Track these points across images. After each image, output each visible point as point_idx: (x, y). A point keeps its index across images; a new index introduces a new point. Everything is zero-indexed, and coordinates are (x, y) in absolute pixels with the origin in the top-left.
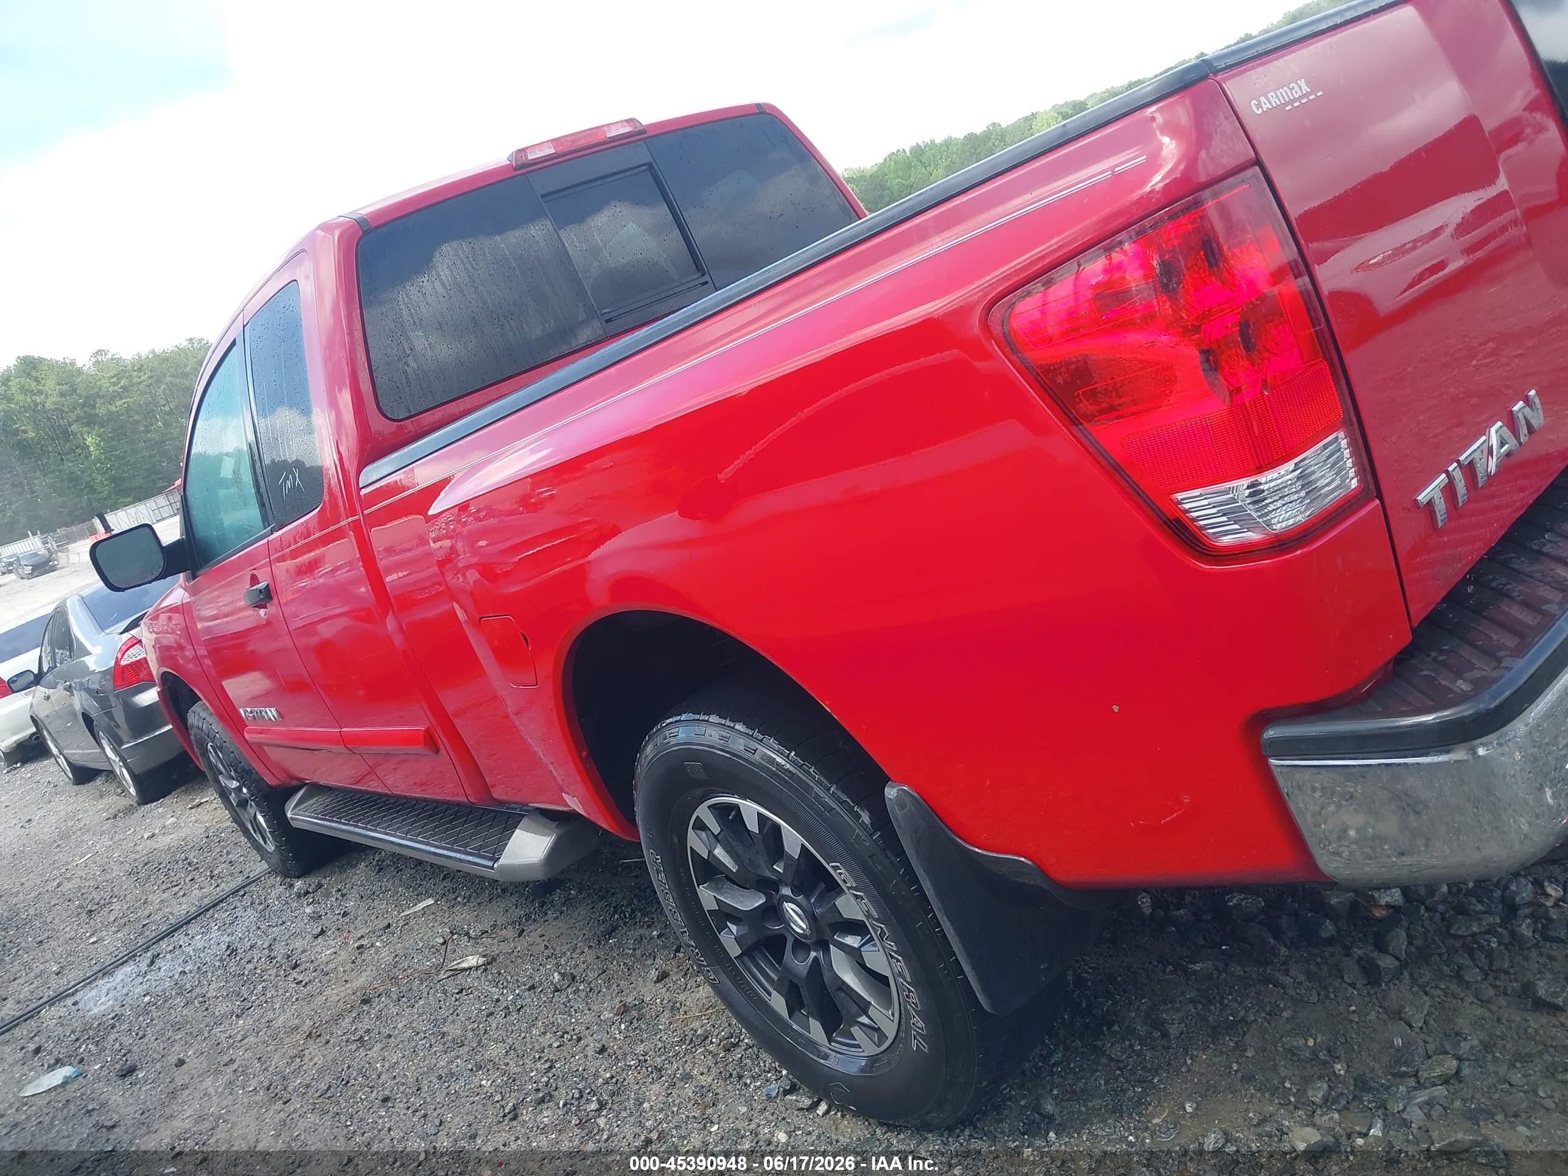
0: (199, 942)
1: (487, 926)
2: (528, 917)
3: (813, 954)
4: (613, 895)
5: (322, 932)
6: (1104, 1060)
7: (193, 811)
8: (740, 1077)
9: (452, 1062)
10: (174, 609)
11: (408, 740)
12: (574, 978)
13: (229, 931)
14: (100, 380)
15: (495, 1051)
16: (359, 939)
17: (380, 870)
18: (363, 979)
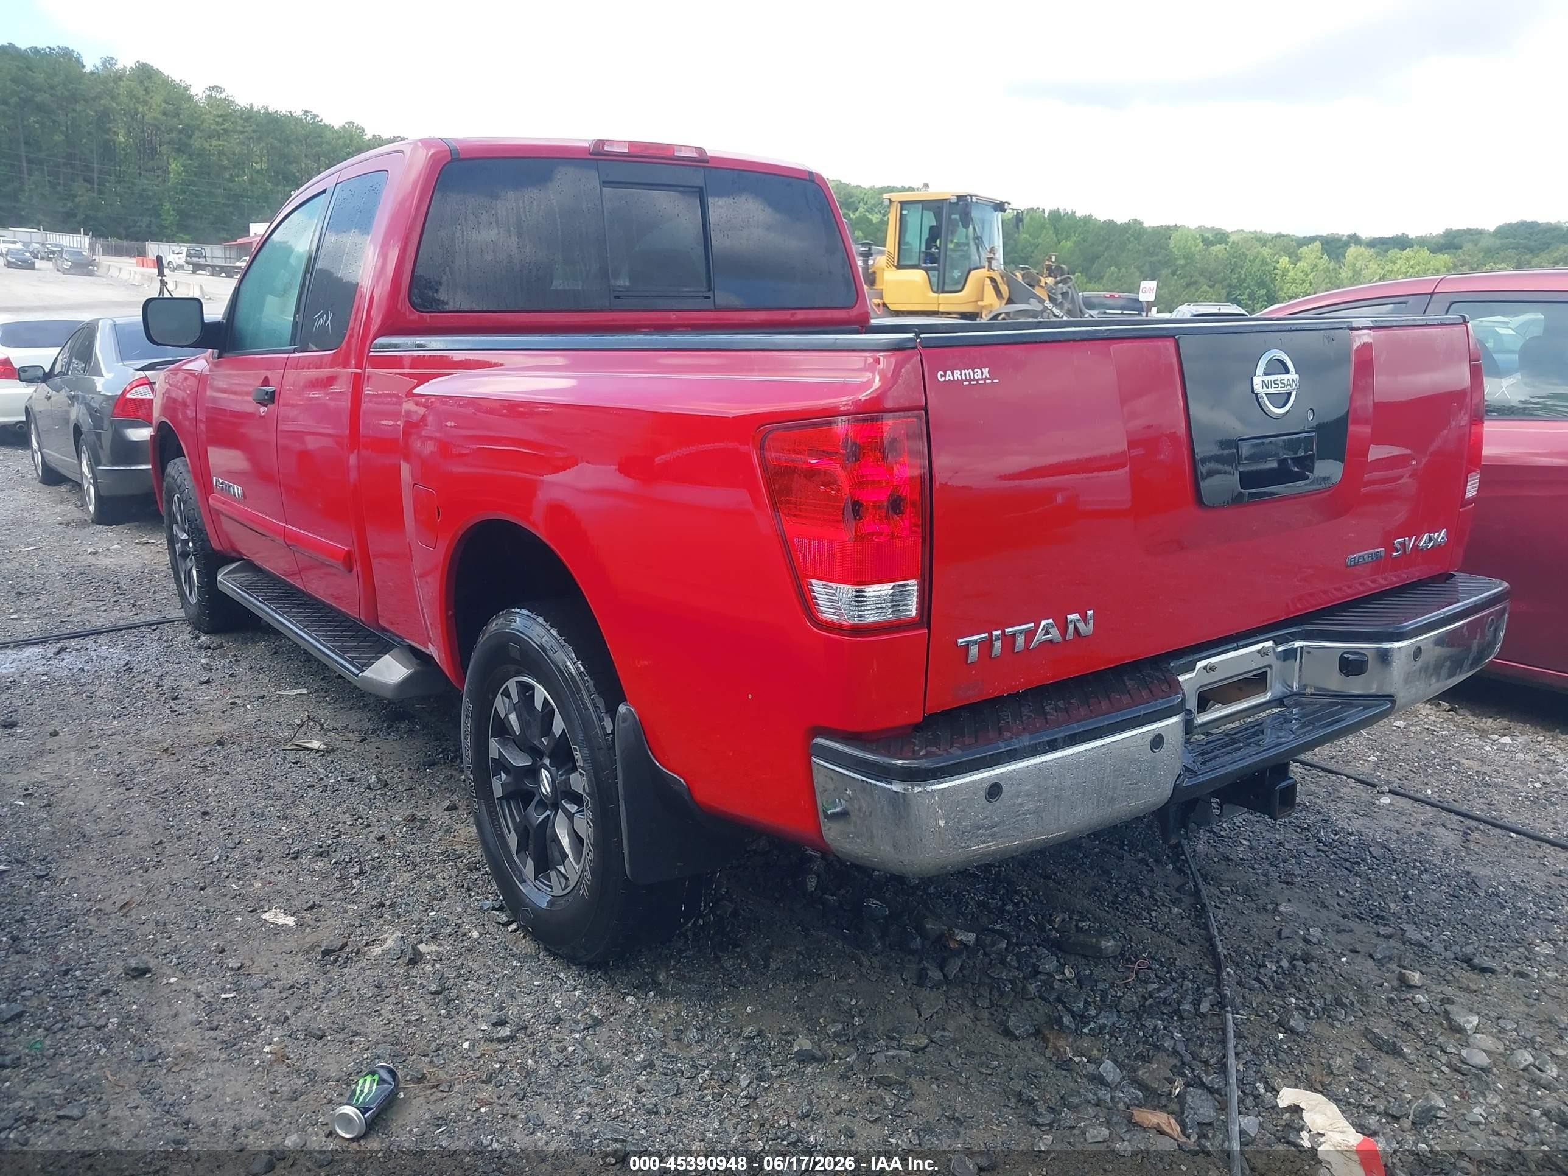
0: (104, 651)
1: (339, 726)
2: (374, 731)
3: (548, 812)
4: (447, 740)
5: (208, 682)
6: (717, 966)
7: (138, 546)
8: (469, 890)
9: (267, 807)
10: (191, 373)
11: (332, 553)
12: (386, 785)
13: (132, 652)
14: (206, 114)
15: (303, 811)
16: (235, 697)
17: (275, 653)
18: (225, 727)
